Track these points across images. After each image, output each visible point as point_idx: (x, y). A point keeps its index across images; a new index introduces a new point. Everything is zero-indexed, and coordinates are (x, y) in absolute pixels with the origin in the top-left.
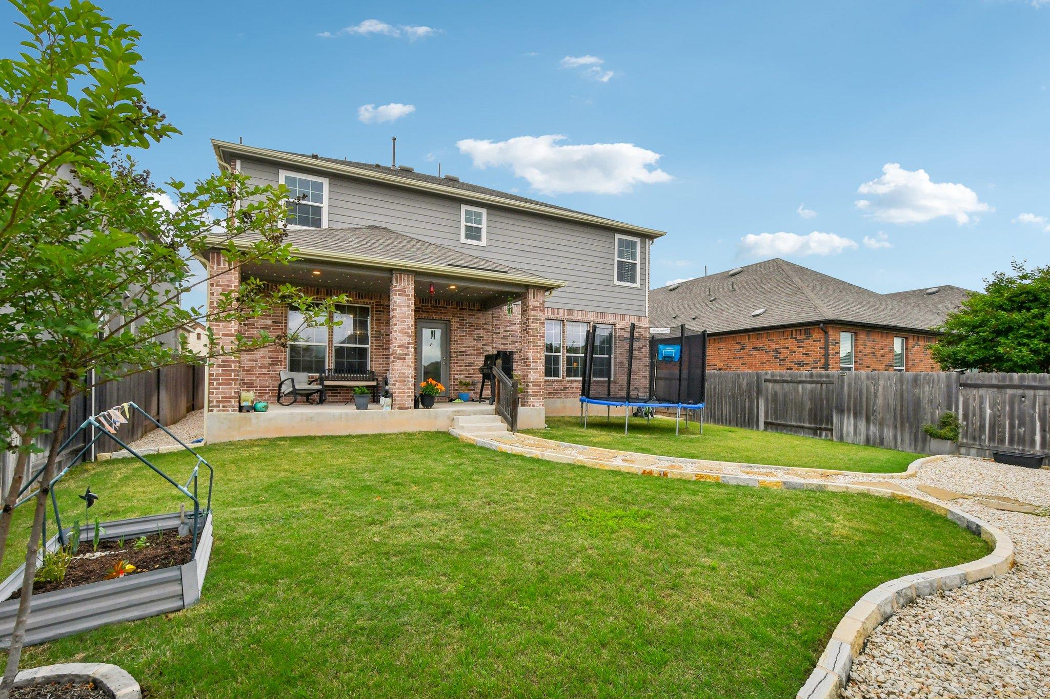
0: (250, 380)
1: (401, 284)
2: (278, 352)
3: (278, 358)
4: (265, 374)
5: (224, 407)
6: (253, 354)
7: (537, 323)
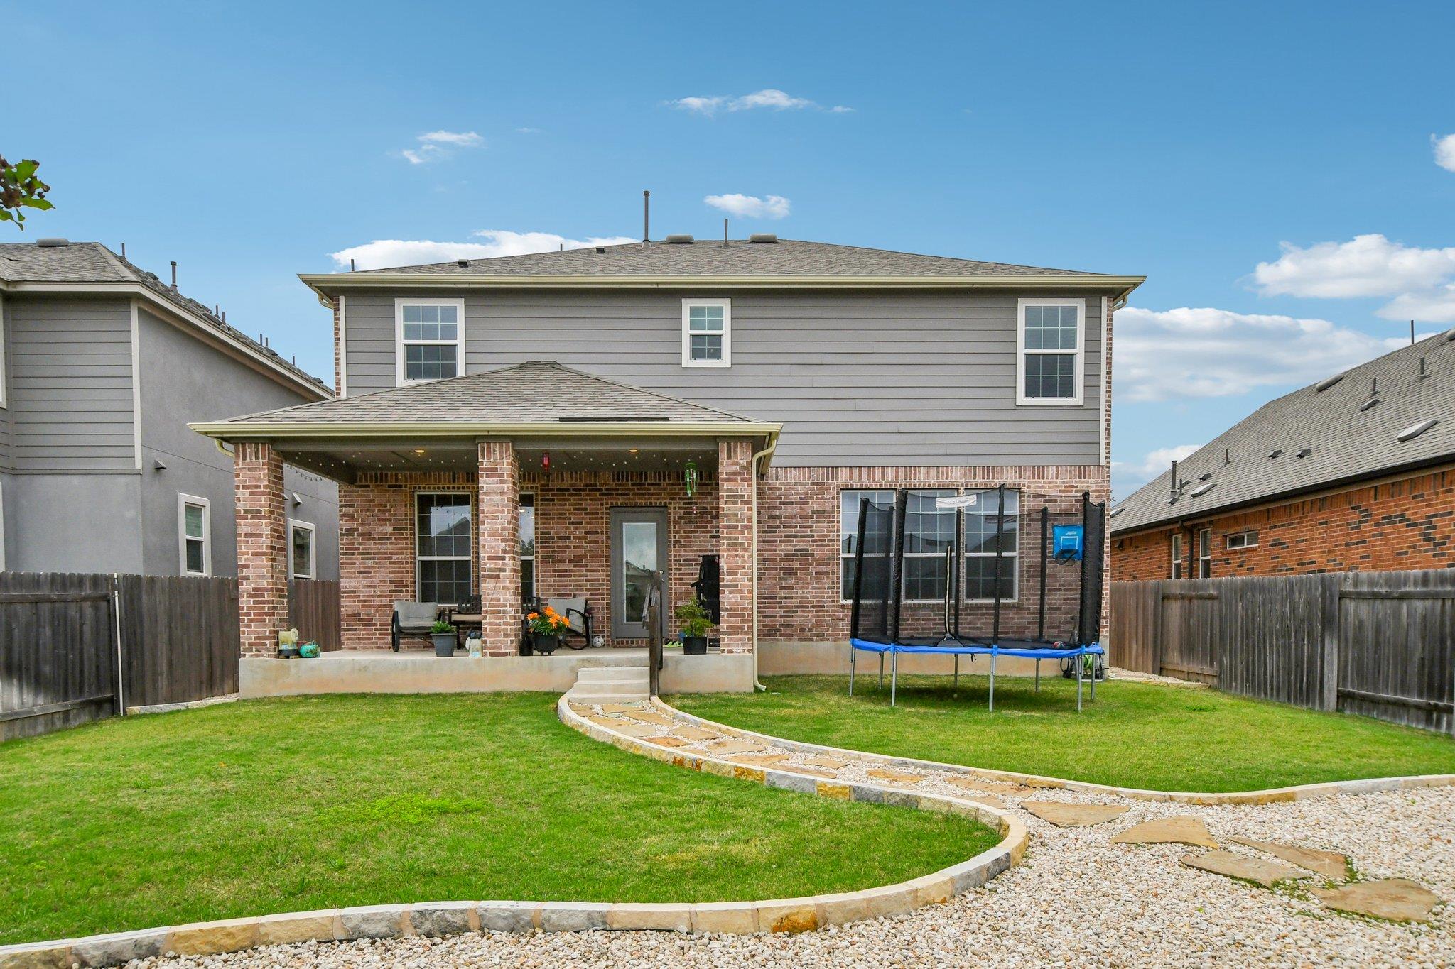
0: (368, 615)
1: (489, 458)
2: (402, 572)
3: (402, 581)
4: (385, 606)
5: (257, 651)
6: (371, 577)
7: (735, 503)
